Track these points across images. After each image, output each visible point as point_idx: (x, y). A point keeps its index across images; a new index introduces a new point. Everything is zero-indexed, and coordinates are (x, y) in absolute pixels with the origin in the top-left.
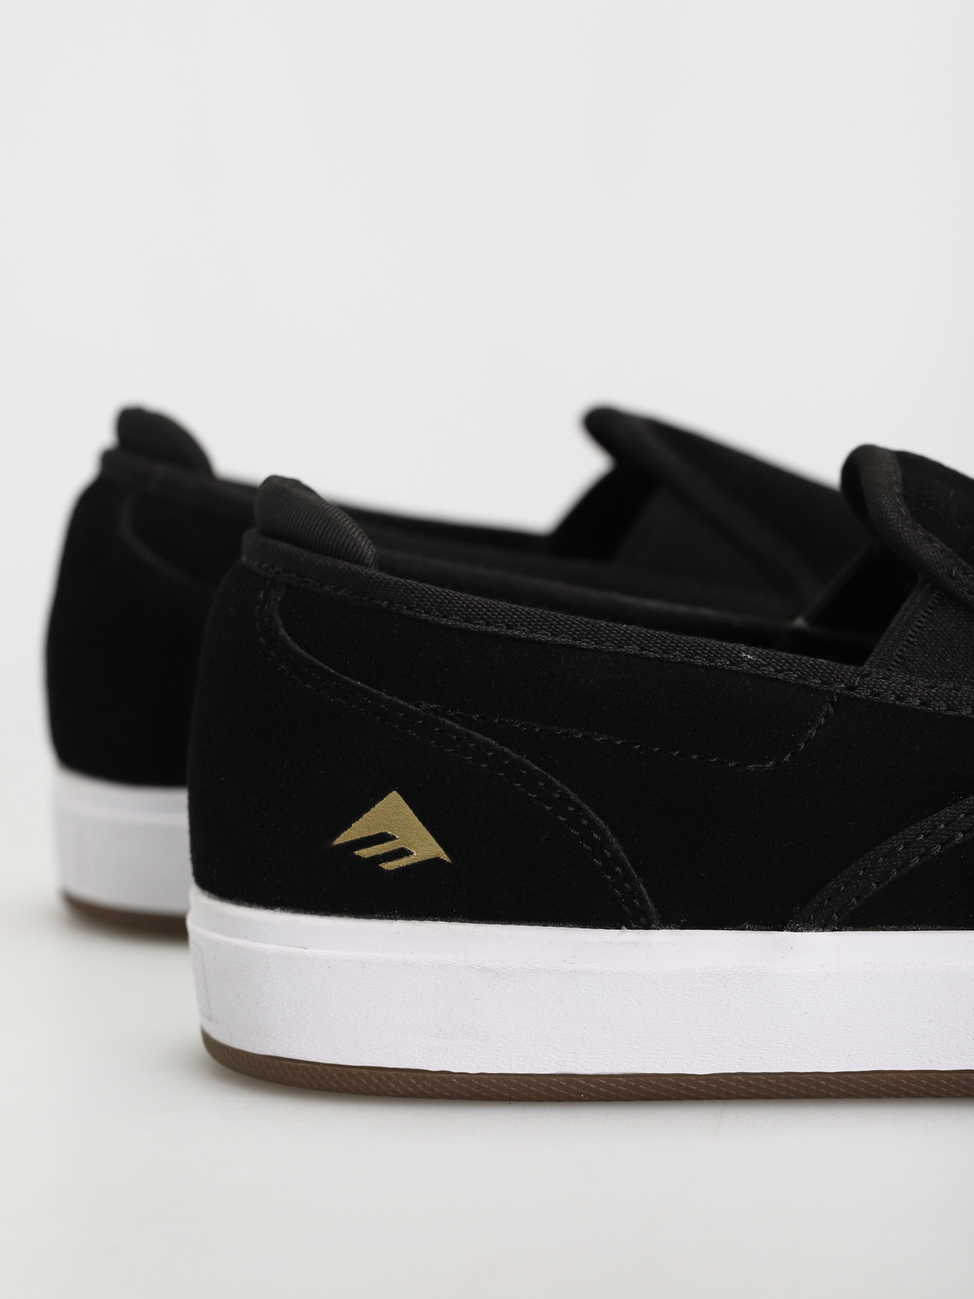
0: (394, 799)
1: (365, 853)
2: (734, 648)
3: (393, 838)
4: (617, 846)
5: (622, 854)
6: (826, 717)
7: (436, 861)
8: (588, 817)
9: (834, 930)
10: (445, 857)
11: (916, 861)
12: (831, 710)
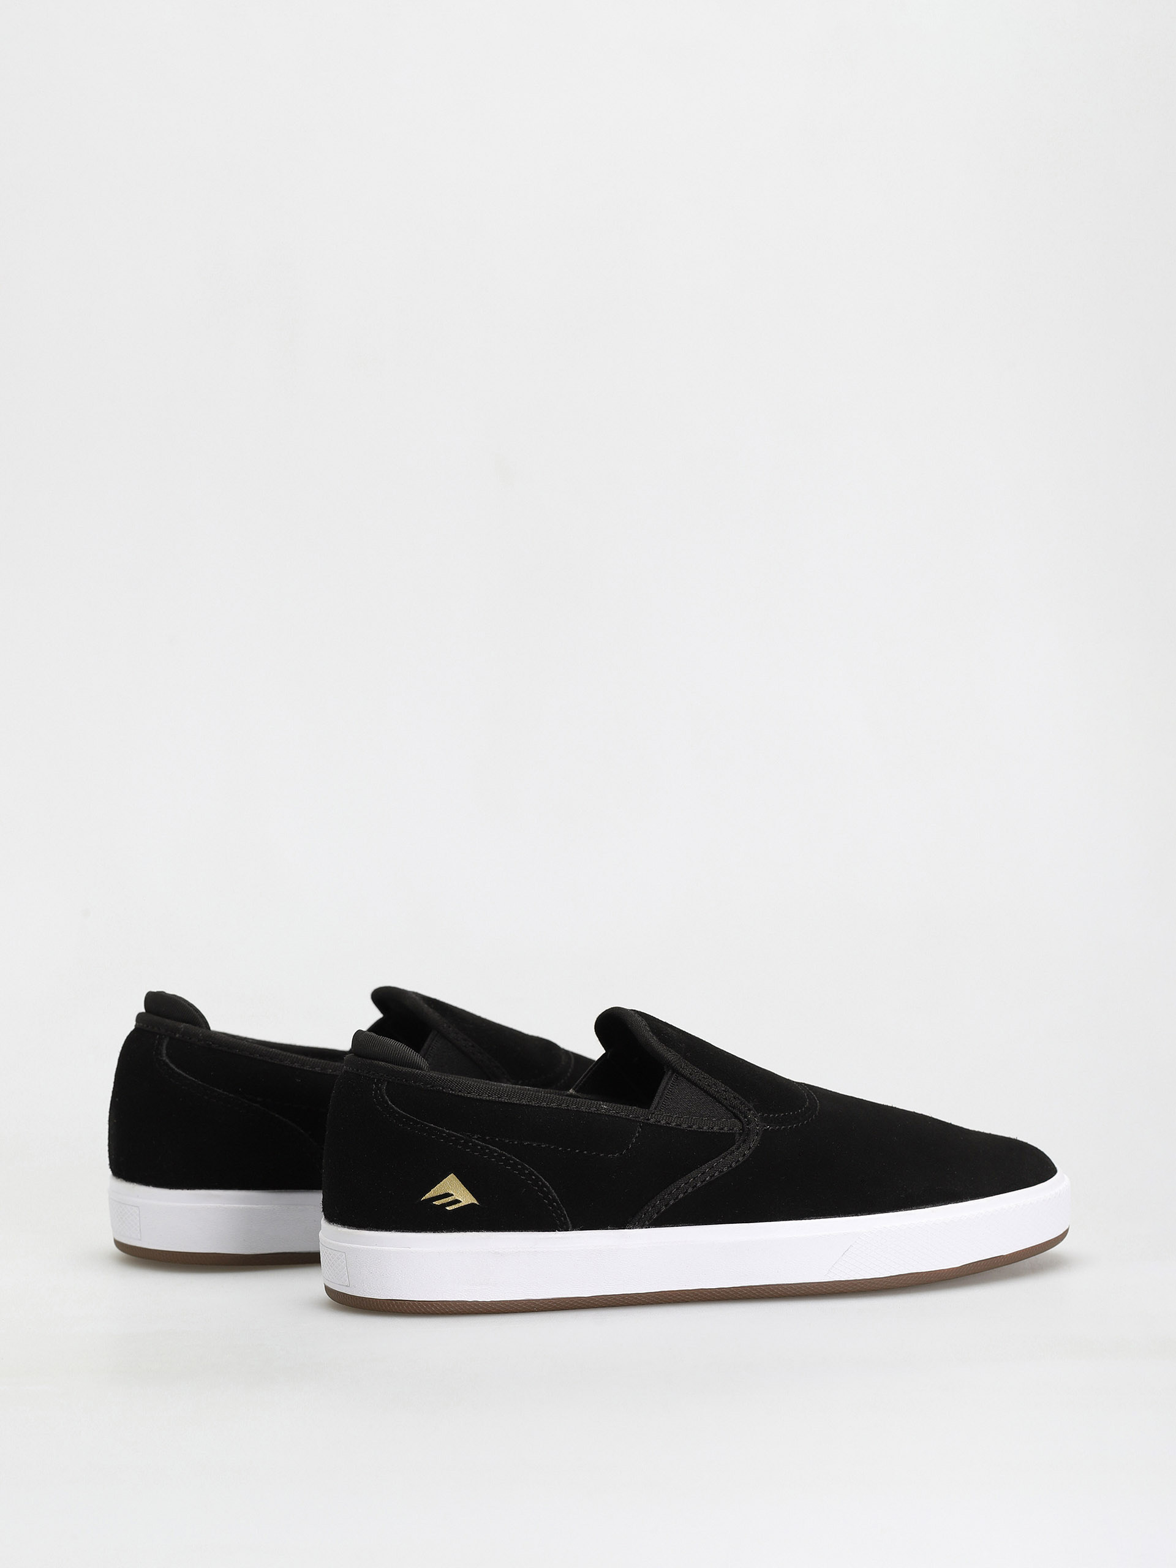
0: (452, 1177)
1: (436, 1203)
2: (597, 1103)
3: (452, 1195)
4: (555, 1194)
5: (557, 1197)
6: (639, 1132)
7: (473, 1204)
8: (541, 1181)
9: (646, 1228)
10: (476, 1202)
11: (682, 1195)
12: (640, 1130)
